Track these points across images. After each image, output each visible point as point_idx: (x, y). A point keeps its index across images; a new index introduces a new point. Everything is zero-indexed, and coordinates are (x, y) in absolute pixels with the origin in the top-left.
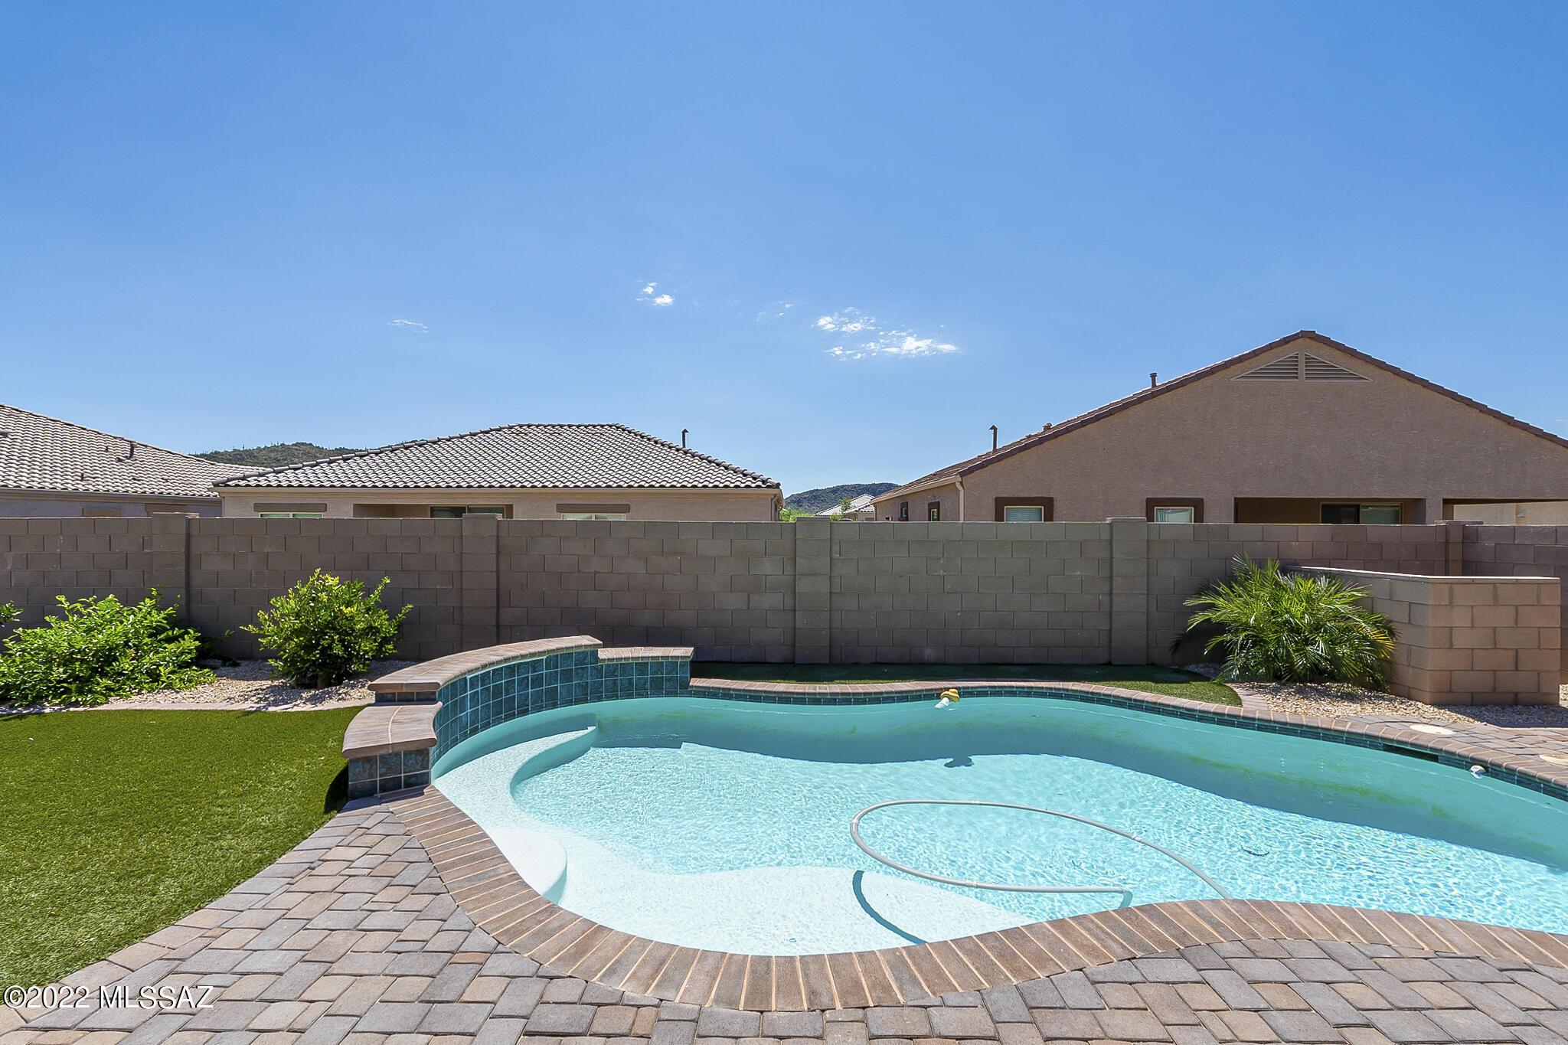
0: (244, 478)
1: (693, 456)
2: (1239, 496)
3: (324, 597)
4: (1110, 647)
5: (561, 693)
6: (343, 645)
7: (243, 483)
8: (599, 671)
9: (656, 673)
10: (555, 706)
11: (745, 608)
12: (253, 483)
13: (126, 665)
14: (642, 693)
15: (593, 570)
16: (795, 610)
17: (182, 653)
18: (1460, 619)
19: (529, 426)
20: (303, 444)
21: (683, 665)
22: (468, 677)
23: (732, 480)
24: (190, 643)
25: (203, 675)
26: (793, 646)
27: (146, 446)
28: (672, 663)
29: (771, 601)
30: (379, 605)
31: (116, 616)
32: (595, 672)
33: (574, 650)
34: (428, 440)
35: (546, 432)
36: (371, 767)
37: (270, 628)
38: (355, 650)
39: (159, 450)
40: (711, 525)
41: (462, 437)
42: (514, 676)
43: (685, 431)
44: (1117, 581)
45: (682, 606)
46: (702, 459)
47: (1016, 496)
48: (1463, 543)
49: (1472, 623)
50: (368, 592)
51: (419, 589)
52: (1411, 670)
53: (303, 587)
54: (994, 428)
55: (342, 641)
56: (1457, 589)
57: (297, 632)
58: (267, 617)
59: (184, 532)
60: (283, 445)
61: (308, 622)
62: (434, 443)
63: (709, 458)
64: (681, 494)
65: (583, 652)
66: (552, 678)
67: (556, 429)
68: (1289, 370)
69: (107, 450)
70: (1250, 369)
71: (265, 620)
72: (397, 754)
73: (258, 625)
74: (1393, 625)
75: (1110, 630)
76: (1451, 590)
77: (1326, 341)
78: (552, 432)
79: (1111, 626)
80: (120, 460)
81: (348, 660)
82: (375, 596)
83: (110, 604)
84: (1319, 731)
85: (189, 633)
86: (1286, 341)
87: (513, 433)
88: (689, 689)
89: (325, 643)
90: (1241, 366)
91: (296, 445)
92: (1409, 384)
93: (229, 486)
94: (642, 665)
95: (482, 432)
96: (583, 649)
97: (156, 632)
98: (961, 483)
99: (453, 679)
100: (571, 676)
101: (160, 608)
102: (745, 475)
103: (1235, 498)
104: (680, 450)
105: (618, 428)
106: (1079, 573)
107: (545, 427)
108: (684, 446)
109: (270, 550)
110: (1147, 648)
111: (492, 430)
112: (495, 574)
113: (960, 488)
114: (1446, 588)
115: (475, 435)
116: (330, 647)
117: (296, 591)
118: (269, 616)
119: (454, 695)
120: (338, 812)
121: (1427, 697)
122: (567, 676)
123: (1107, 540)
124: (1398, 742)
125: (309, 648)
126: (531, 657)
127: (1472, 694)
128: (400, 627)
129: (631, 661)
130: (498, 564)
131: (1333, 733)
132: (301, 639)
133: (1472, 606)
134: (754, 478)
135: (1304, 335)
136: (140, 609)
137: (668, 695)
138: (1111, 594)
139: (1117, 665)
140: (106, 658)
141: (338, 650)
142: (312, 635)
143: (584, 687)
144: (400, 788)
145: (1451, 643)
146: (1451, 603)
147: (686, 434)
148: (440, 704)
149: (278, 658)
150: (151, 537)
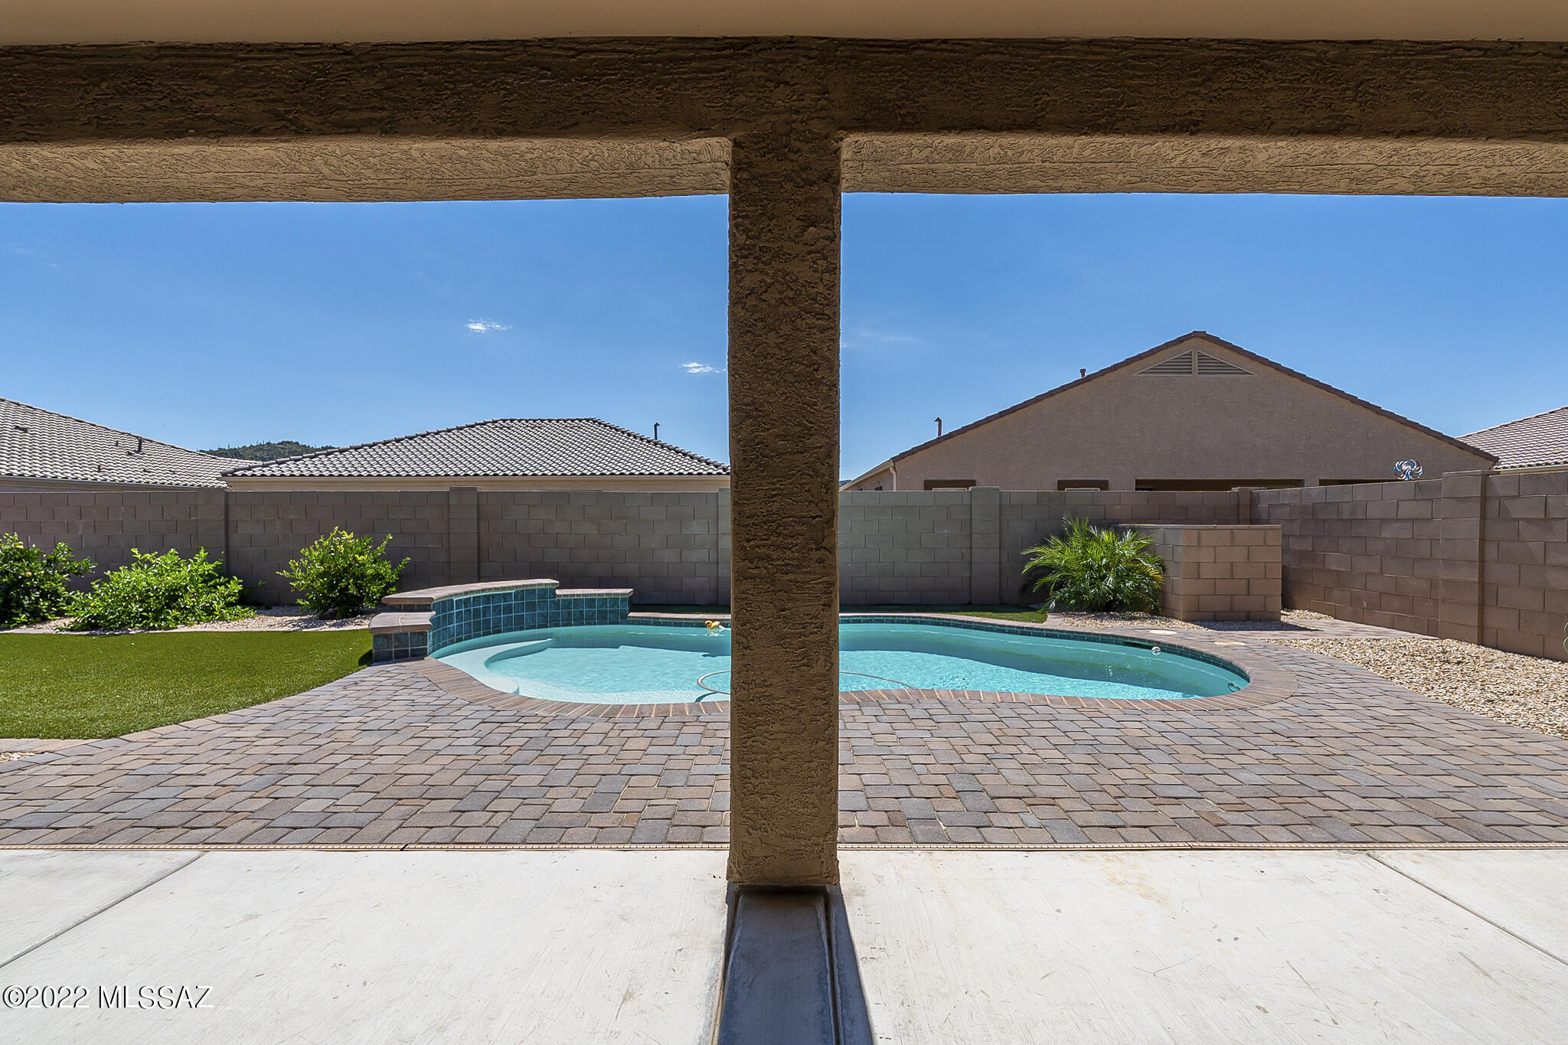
0: (249, 469)
1: (662, 447)
2: (1139, 478)
3: (341, 548)
4: (970, 593)
5: (527, 620)
6: (357, 587)
7: (249, 473)
8: (556, 604)
9: (602, 606)
10: (522, 629)
11: (678, 560)
12: (258, 473)
13: (189, 601)
14: (590, 621)
15: (555, 532)
16: (718, 563)
17: (229, 595)
18: (1206, 556)
19: (512, 421)
20: (289, 443)
21: (623, 600)
22: (455, 599)
23: (696, 468)
24: (235, 587)
25: (246, 612)
26: (717, 591)
27: (151, 441)
28: (614, 600)
29: (699, 555)
30: (383, 558)
31: (175, 567)
32: (553, 605)
33: (537, 587)
34: (418, 433)
35: (527, 426)
36: (389, 641)
37: (299, 574)
38: (365, 592)
39: (163, 444)
40: (650, 495)
41: (449, 431)
42: (490, 603)
43: (657, 425)
44: (975, 537)
45: (628, 560)
46: (671, 450)
47: (943, 479)
48: (1251, 505)
49: (1215, 559)
50: (376, 544)
51: (415, 547)
52: (1174, 596)
53: (325, 540)
54: (938, 420)
55: (355, 584)
56: (1204, 534)
57: (321, 575)
58: (297, 564)
59: (223, 502)
60: (268, 444)
61: (329, 567)
62: (424, 436)
63: (677, 449)
64: (648, 481)
65: (544, 589)
66: (520, 607)
67: (537, 423)
68: (1182, 366)
69: (117, 445)
70: (1150, 365)
71: (296, 567)
72: (406, 634)
73: (290, 571)
74: (1166, 564)
75: (971, 577)
76: (1199, 534)
77: (1216, 340)
78: (532, 426)
79: (971, 574)
80: (130, 454)
81: (360, 599)
82: (380, 550)
83: (171, 556)
84: (1084, 635)
85: (234, 579)
86: (1180, 340)
87: (496, 427)
88: (628, 619)
89: (342, 585)
90: (1141, 363)
91: (282, 443)
92: (1289, 378)
93: (236, 475)
94: (591, 601)
95: (467, 426)
96: (544, 587)
97: (207, 578)
98: (894, 468)
99: (444, 597)
100: (534, 607)
101: (209, 560)
102: (708, 464)
103: (1137, 480)
104: (651, 441)
105: (595, 422)
106: (945, 531)
107: (527, 421)
108: (656, 438)
109: (293, 517)
110: (1000, 591)
111: (477, 424)
112: (476, 535)
113: (893, 472)
114: (1196, 532)
115: (462, 428)
116: (346, 588)
117: (320, 543)
118: (299, 564)
119: (444, 611)
120: (368, 666)
121: (1181, 615)
122: (531, 606)
123: (967, 505)
124: (1138, 639)
125: (332, 587)
126: (502, 590)
127: (1215, 612)
128: (399, 576)
129: (581, 597)
130: (478, 527)
131: (1092, 636)
132: (325, 579)
133: (1215, 546)
134: (716, 466)
135: (1196, 335)
136: (196, 560)
137: (610, 623)
138: (971, 548)
139: (976, 605)
140: (172, 597)
141: (352, 590)
142: (334, 577)
143: (545, 616)
144: (408, 656)
145: (1199, 574)
146: (1199, 545)
147: (658, 427)
148: (434, 613)
149: (306, 599)
150: (196, 507)
